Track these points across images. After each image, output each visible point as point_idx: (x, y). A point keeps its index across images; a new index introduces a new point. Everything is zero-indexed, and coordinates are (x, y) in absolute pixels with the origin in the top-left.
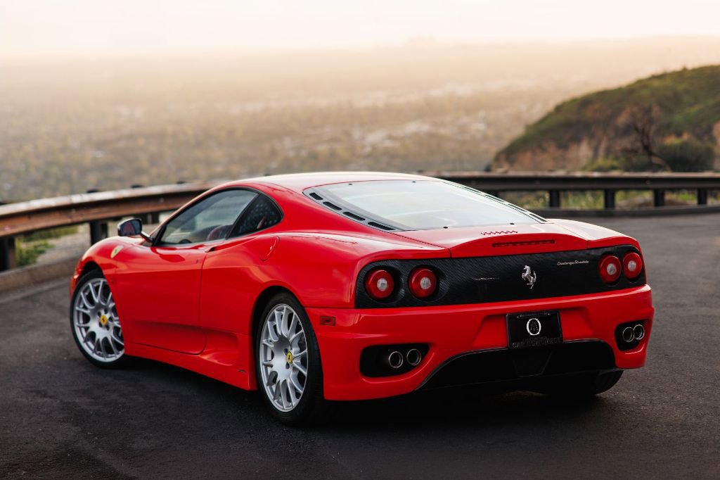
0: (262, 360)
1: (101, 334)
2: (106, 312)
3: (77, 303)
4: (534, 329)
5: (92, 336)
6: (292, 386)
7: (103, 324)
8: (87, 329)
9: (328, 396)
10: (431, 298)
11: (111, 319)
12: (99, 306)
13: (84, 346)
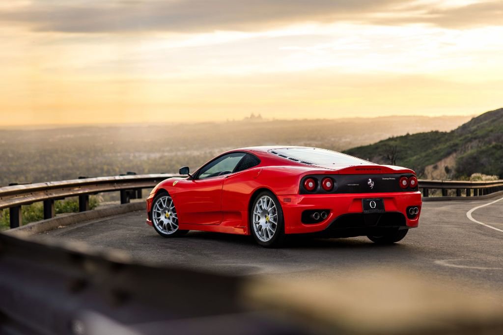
0: (254, 221)
1: (166, 222)
2: (168, 212)
3: (154, 208)
4: (373, 205)
5: (161, 223)
6: (269, 230)
7: (167, 217)
8: (159, 220)
9: (286, 232)
10: (330, 191)
11: (171, 215)
12: (166, 209)
13: (157, 227)
